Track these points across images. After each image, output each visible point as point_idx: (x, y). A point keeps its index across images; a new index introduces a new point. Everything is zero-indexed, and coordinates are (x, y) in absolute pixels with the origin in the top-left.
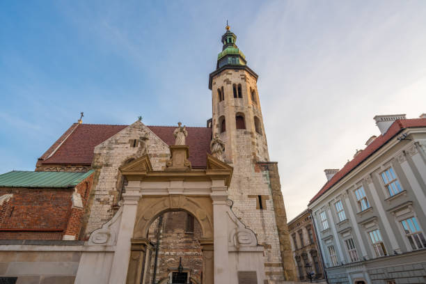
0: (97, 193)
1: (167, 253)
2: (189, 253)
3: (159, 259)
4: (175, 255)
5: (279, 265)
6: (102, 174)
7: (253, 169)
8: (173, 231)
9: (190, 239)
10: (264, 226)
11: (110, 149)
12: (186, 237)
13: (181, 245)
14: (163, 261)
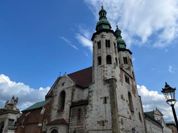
0: (54, 106)
1: (72, 127)
2: (78, 126)
3: (70, 130)
4: (74, 128)
5: (110, 130)
6: (55, 99)
7: (103, 84)
8: (74, 118)
9: (79, 121)
10: (105, 112)
11: (57, 89)
12: (78, 120)
13: (76, 123)
14: (71, 130)
